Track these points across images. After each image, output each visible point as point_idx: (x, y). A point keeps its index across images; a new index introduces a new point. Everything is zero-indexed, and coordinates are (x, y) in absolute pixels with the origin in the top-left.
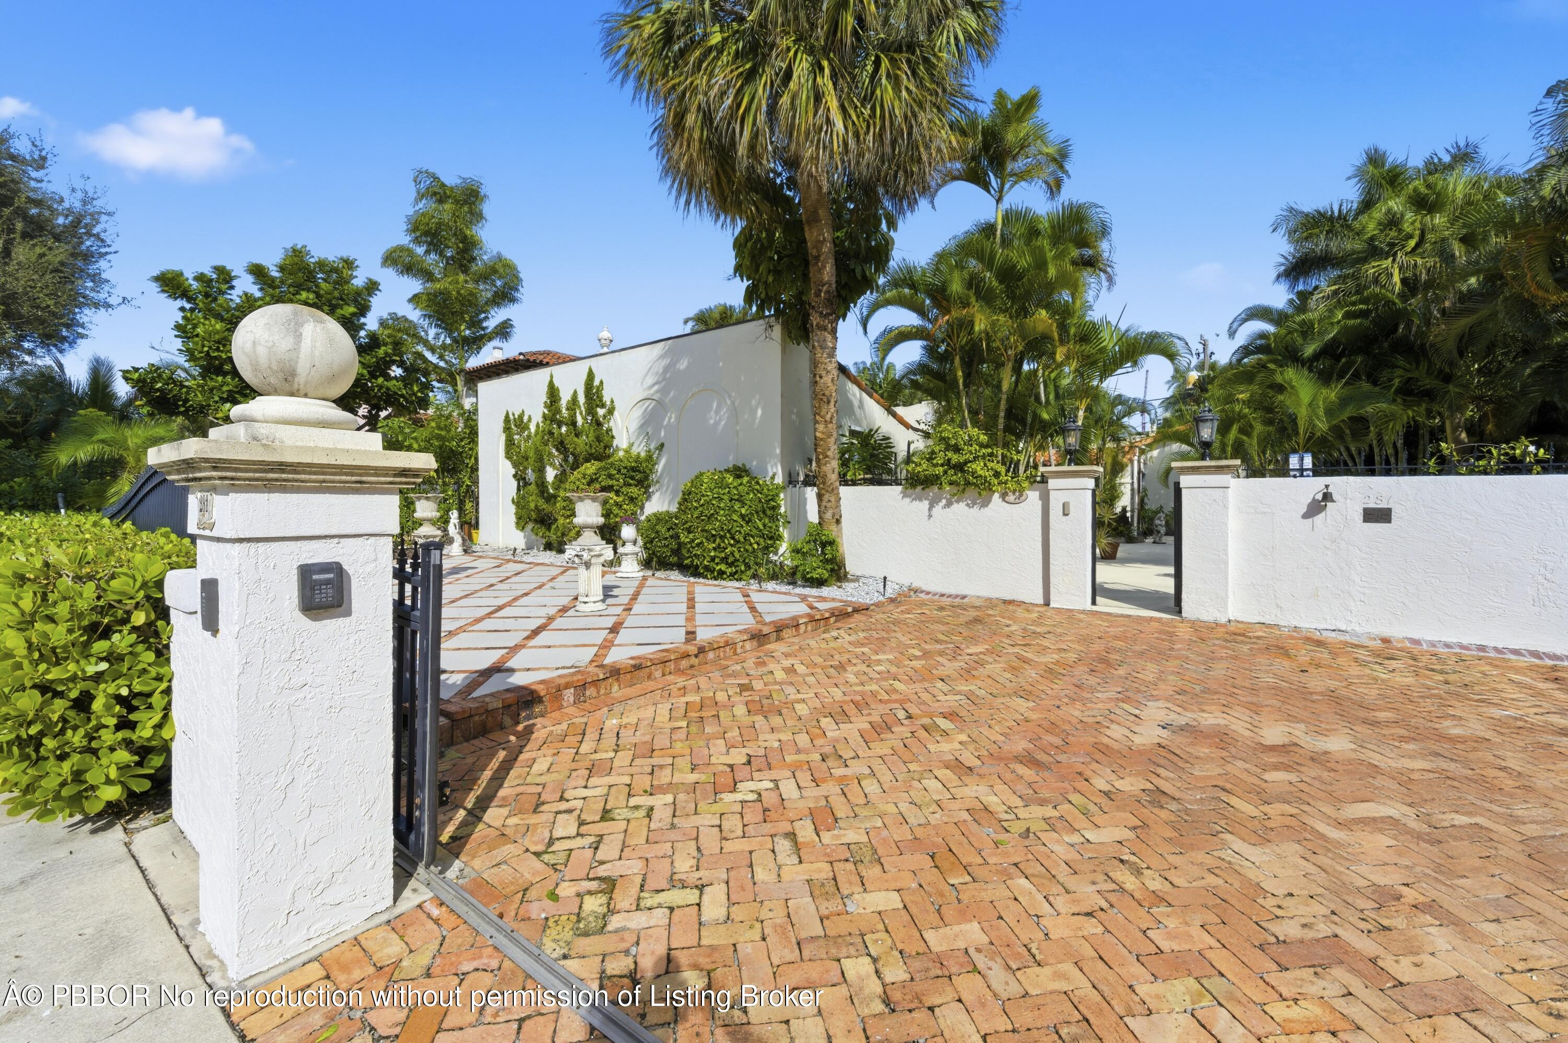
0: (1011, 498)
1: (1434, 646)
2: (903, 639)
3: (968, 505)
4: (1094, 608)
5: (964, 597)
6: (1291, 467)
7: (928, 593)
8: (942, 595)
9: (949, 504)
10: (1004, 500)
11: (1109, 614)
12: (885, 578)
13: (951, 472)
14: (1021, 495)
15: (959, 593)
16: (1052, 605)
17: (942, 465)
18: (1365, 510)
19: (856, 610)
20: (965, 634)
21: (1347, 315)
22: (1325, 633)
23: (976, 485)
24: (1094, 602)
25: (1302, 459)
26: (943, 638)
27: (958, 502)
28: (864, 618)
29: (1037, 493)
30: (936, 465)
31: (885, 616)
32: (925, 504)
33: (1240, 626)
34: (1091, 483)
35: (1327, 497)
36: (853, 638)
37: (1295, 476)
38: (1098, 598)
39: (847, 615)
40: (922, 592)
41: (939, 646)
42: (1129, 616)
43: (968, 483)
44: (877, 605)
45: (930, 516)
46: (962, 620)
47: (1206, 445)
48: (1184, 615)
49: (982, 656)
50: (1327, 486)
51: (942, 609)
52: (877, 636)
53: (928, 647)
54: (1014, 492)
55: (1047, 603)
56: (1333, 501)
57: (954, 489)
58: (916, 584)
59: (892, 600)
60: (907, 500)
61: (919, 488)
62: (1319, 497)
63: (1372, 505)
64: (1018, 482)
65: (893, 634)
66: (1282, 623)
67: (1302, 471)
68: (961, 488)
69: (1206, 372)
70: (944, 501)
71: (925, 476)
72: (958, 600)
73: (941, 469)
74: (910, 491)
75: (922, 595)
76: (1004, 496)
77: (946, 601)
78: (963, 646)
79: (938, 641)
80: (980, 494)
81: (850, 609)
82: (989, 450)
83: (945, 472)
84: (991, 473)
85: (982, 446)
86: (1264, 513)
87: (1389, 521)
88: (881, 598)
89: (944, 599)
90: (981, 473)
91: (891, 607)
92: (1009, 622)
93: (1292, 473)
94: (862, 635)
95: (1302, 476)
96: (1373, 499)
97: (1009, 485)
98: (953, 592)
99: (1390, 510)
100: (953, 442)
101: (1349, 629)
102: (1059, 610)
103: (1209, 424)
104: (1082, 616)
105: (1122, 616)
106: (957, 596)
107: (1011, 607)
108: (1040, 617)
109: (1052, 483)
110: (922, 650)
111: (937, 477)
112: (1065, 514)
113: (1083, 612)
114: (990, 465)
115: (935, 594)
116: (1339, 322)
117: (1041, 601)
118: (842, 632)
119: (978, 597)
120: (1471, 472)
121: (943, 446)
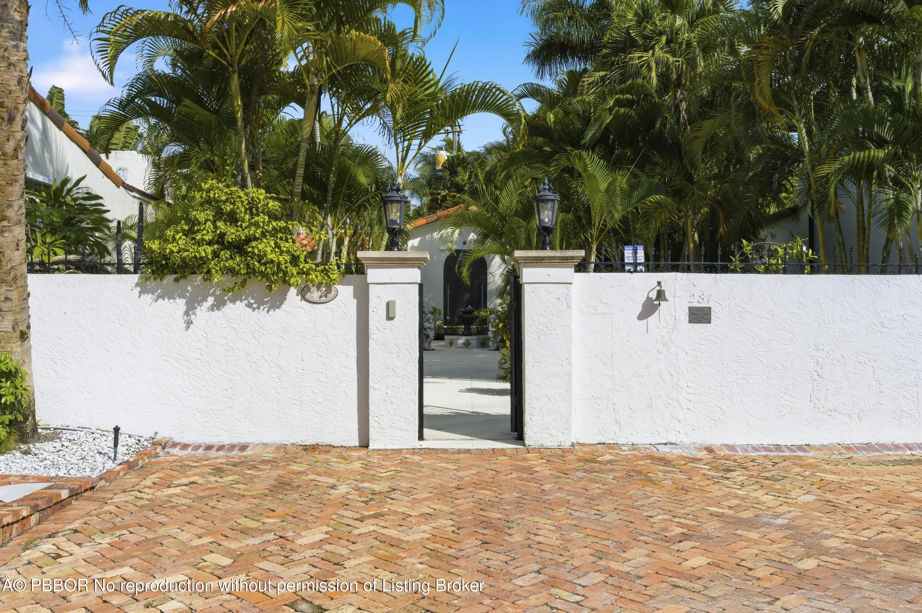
0: (315, 295)
1: (746, 451)
2: (184, 536)
3: (249, 305)
4: (424, 444)
5: (243, 448)
6: (626, 261)
7: (185, 446)
8: (209, 448)
9: (219, 305)
10: (303, 298)
11: (445, 451)
12: (117, 430)
13: (225, 254)
14: (329, 291)
15: (235, 441)
16: (372, 446)
17: (210, 243)
18: (690, 308)
19: (75, 494)
20: (280, 510)
21: (619, 103)
22: (662, 448)
23: (264, 275)
24: (421, 437)
25: (635, 252)
26: (250, 524)
27: (233, 301)
28: (91, 506)
29: (351, 288)
30: (199, 243)
31: (129, 497)
32: (181, 304)
33: (586, 449)
34: (415, 275)
35: (661, 295)
36: (87, 551)
37: (629, 271)
38: (426, 431)
39: (61, 504)
40: (175, 445)
41: (251, 541)
42: (468, 451)
43: (251, 272)
44: (108, 476)
45: (189, 323)
46: (260, 487)
47: (546, 230)
48: (527, 442)
49: (327, 547)
50: (659, 283)
51: (218, 471)
52: (133, 539)
53: (234, 545)
54: (319, 286)
55: (364, 444)
56: (666, 300)
57: (228, 281)
58: (164, 434)
59: (130, 466)
60: (148, 298)
61: (169, 279)
62: (653, 295)
63: (696, 305)
64: (326, 272)
65: (162, 531)
66: (621, 441)
67: (635, 264)
68: (240, 279)
69: (455, 153)
70: (211, 300)
71: (183, 259)
72: (235, 452)
73: (209, 249)
74: (152, 283)
75: (176, 451)
76: (303, 292)
77: (219, 458)
78: (289, 534)
79: (245, 532)
80: (270, 288)
81: (65, 494)
82: (282, 224)
83: (216, 255)
84: (288, 258)
85: (273, 216)
86: (604, 314)
87: (709, 322)
88: (110, 465)
89: (213, 453)
90: (271, 256)
91: (131, 479)
92: (332, 481)
93: (627, 268)
94: (105, 541)
95: (635, 271)
96: (696, 298)
97: (312, 276)
98: (226, 440)
99: (710, 308)
100: (228, 207)
101: (678, 441)
102: (383, 452)
103: (549, 205)
104: (416, 458)
105: (460, 452)
106: (232, 447)
107: (321, 457)
108: (366, 467)
109: (373, 275)
110: (228, 553)
111: (203, 261)
112: (390, 318)
113: (413, 451)
114: (285, 246)
115: (197, 448)
116: (611, 110)
117: (355, 442)
118: (60, 540)
119: (266, 445)
120: (767, 271)
121: (210, 214)
